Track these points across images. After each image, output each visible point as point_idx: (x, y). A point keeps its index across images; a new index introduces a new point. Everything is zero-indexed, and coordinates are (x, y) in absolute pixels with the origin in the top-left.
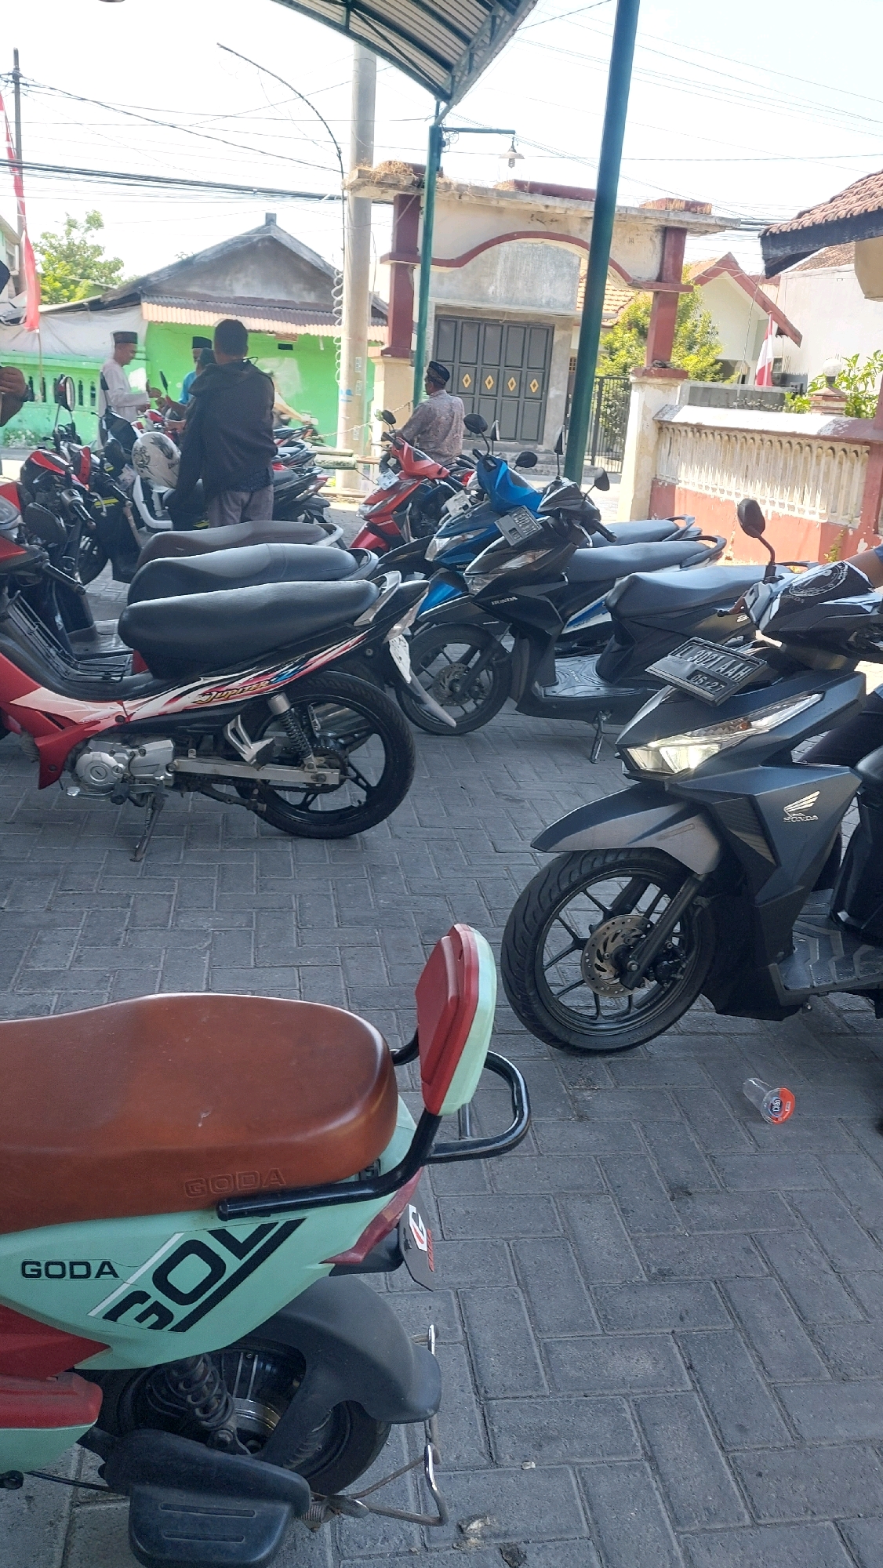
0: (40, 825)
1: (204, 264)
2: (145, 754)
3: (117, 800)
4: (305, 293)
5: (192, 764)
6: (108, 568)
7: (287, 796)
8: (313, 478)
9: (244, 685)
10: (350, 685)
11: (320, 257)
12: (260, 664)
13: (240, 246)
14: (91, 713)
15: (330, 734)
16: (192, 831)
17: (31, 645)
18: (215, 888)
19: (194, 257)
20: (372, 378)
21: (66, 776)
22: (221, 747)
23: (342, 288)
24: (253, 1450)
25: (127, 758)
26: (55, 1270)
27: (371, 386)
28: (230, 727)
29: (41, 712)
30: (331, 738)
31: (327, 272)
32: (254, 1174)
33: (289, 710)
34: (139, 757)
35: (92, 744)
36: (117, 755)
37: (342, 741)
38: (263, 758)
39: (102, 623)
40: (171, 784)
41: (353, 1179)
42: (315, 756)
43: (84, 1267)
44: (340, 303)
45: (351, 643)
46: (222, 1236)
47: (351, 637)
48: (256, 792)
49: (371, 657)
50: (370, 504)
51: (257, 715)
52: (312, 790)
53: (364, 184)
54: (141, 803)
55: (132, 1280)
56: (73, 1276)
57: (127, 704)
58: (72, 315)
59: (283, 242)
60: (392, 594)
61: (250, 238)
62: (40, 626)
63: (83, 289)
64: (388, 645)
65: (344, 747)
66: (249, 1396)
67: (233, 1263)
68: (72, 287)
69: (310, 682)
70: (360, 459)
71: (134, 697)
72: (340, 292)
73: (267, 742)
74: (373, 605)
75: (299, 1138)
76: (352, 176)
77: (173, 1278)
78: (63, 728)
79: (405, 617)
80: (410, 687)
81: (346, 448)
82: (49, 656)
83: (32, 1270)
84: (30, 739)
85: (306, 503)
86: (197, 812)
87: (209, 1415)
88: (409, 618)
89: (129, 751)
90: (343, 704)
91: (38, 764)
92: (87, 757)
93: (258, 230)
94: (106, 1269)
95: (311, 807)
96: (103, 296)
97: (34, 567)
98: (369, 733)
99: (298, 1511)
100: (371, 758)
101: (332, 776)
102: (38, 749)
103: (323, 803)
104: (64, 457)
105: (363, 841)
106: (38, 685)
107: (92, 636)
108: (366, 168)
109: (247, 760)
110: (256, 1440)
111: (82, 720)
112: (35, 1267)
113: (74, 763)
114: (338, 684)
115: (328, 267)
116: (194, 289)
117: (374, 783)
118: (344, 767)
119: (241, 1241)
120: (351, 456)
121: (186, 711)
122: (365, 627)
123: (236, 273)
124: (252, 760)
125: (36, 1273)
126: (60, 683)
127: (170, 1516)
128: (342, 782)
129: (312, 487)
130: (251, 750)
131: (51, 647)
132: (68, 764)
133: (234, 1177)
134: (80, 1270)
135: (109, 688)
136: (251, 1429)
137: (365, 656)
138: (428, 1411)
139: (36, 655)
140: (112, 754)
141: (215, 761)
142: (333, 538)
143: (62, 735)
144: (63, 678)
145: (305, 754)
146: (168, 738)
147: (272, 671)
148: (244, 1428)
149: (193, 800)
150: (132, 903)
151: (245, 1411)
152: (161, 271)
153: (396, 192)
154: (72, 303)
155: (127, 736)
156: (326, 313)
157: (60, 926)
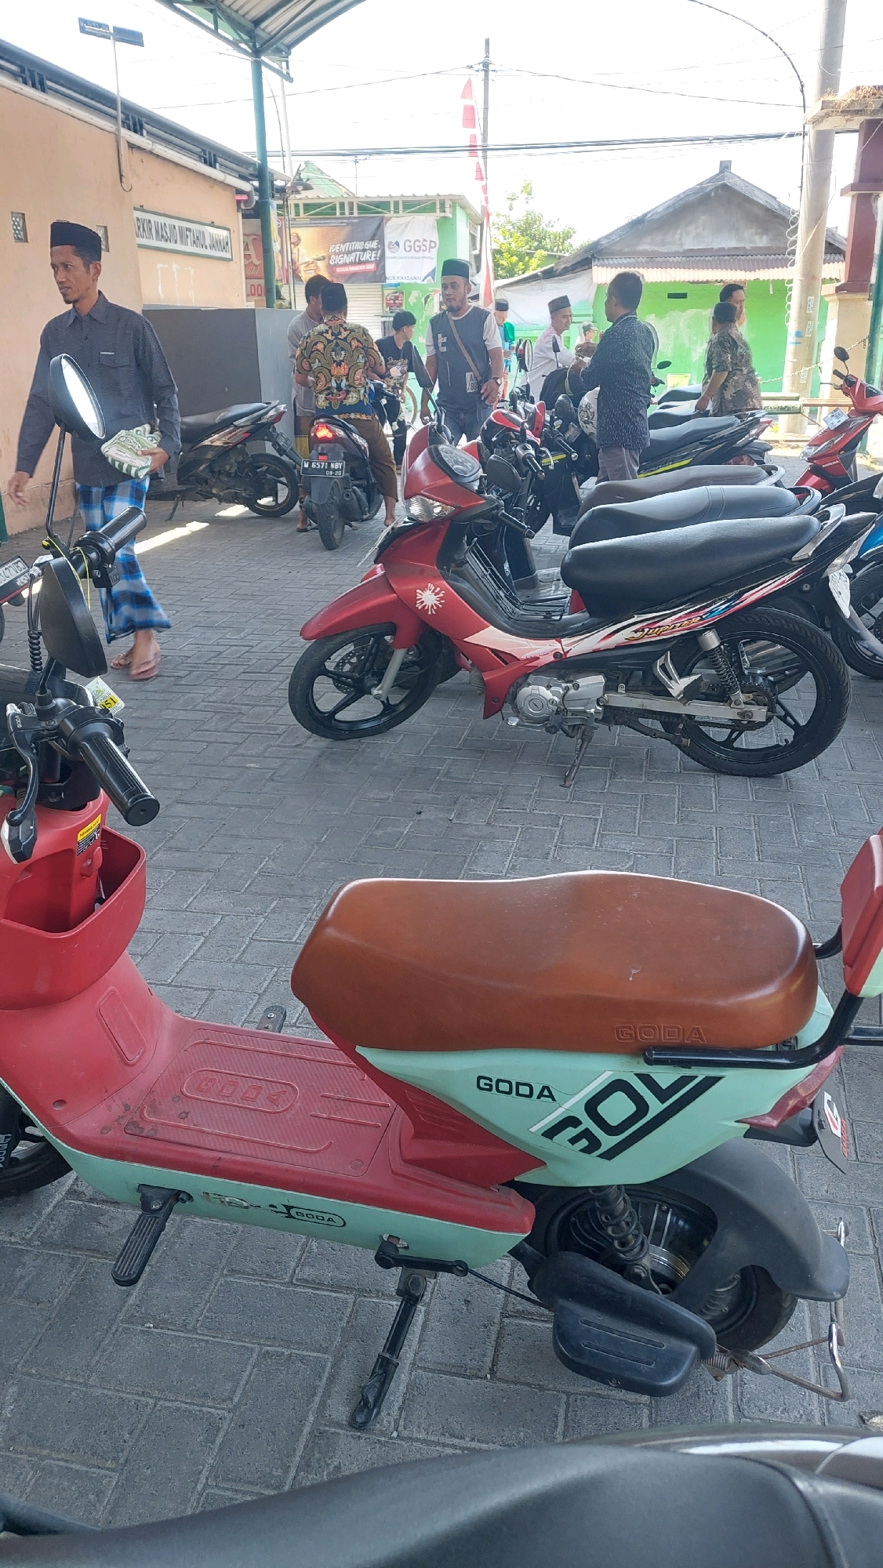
0: (483, 752)
1: (653, 221)
2: (578, 687)
3: (552, 730)
4: (757, 238)
5: (621, 699)
6: (550, 521)
7: (711, 732)
8: (756, 422)
9: (675, 622)
10: (783, 621)
11: (775, 198)
12: (693, 601)
13: (691, 198)
14: (535, 649)
15: (759, 672)
16: (619, 762)
17: (484, 588)
18: (638, 815)
19: (645, 215)
20: (824, 318)
21: (507, 709)
22: (650, 683)
23: (797, 228)
24: (665, 1292)
25: (562, 692)
26: (504, 1087)
27: (823, 326)
28: (659, 662)
29: (490, 649)
30: (760, 675)
31: (782, 213)
32: (678, 1028)
33: (719, 646)
34: (572, 691)
35: (531, 678)
36: (552, 689)
37: (771, 678)
38: (690, 694)
39: (544, 571)
40: (601, 717)
41: (770, 1048)
42: (742, 692)
43: (528, 1088)
44: (795, 242)
45: (787, 578)
46: (646, 1080)
47: (788, 572)
48: (681, 726)
49: (807, 592)
50: (815, 445)
51: (686, 651)
52: (739, 727)
53: (828, 115)
54: (573, 735)
55: (567, 1105)
56: (518, 1094)
57: (565, 641)
58: (528, 285)
59: (737, 188)
60: (834, 529)
61: (702, 188)
62: (492, 570)
63: (536, 260)
64: (827, 579)
65: (774, 683)
66: (662, 1245)
67: (655, 1107)
68: (527, 258)
69: (742, 619)
70: (806, 402)
71: (571, 635)
72: (795, 231)
73: (696, 677)
74: (812, 540)
75: (720, 1003)
76: (815, 108)
77: (602, 1109)
78: (506, 664)
79: (847, 551)
80: (849, 624)
81: (792, 391)
82: (499, 597)
83: (485, 1084)
84: (478, 674)
85: (746, 449)
86: (623, 746)
87: (626, 1249)
88: (852, 552)
89: (564, 685)
90: (775, 642)
91: (482, 699)
92: (526, 691)
93: (711, 180)
94: (546, 1093)
95: (735, 745)
96: (556, 264)
97: (491, 515)
98: (801, 673)
99: (704, 1354)
100: (802, 699)
101: (759, 713)
102: (484, 683)
103: (749, 741)
104: (519, 414)
105: (789, 781)
106: (488, 624)
107: (533, 584)
108: (831, 98)
109: (674, 695)
110: (669, 1283)
111: (524, 657)
112: (488, 1082)
113: (515, 696)
114: (771, 621)
115: (783, 208)
116: (645, 246)
117: (802, 722)
118: (772, 705)
119: (664, 1088)
120: (797, 399)
121: (618, 647)
122: (802, 562)
123: (687, 225)
124: (679, 695)
125: (488, 1087)
126: (506, 622)
127: (588, 1331)
128: (769, 719)
129: (753, 432)
130: (678, 686)
131: (500, 589)
132: (509, 697)
133: (660, 1029)
134: (525, 1090)
135: (549, 627)
136: (663, 1273)
137: (801, 591)
138: (835, 1293)
139: (487, 596)
140: (548, 687)
141: (642, 696)
142: (773, 479)
143: (506, 670)
144: (509, 618)
145: (732, 690)
146: (600, 673)
147: (706, 607)
148: (657, 1270)
149: (621, 734)
150: (560, 824)
151: (657, 1257)
152: (611, 234)
153: (862, 118)
154: (527, 275)
155: (563, 672)
156: (780, 255)
157: (498, 839)
